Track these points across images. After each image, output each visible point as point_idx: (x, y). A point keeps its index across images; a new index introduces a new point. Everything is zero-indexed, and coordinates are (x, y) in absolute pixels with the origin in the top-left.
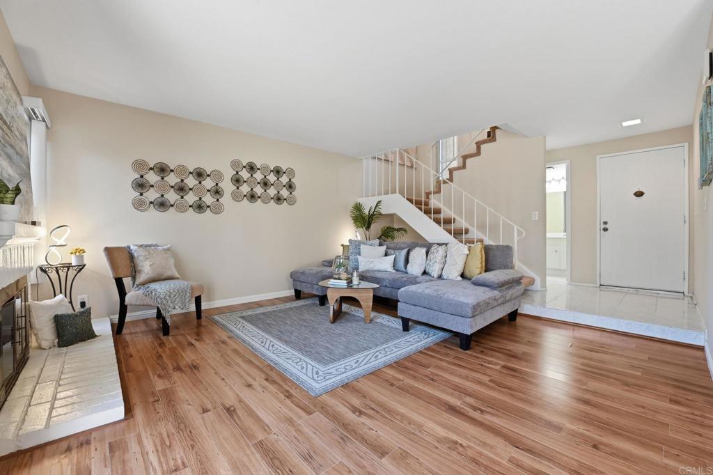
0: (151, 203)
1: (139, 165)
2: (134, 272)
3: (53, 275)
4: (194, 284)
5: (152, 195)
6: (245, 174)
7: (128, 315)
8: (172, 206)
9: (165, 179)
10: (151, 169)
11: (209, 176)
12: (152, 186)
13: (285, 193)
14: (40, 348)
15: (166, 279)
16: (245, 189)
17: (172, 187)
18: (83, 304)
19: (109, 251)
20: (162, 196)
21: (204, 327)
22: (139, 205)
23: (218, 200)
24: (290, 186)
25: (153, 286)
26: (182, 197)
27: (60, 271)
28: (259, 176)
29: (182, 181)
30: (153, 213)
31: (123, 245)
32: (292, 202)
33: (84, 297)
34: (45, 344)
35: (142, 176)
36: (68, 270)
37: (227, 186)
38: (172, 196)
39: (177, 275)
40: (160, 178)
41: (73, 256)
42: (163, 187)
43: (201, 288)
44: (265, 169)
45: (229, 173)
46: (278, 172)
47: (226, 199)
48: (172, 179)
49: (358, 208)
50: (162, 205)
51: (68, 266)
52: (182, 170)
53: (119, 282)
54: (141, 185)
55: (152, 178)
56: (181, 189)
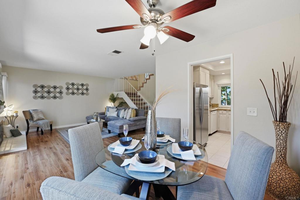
0: (39, 97)
1: (35, 86)
2: (32, 118)
3: (9, 119)
4: (50, 121)
5: (39, 94)
6: (70, 87)
7: (29, 130)
8: (46, 97)
9: (43, 89)
10: (39, 87)
11: (58, 88)
12: (39, 92)
13: (85, 92)
14: (6, 138)
15: (42, 119)
16: (70, 91)
17: (46, 92)
18: (17, 127)
19: (24, 112)
20: (42, 95)
21: (54, 133)
22: (35, 98)
23: (61, 95)
24: (87, 89)
25: (38, 122)
26: (49, 95)
27: (11, 118)
28: (75, 87)
29: (49, 90)
30: (40, 100)
31: (28, 110)
32: (87, 94)
33: (18, 125)
34: (8, 136)
35: (36, 89)
36: (13, 117)
37: (64, 91)
38: (46, 95)
39: (44, 118)
40: (42, 89)
41: (15, 113)
42: (43, 92)
43: (52, 122)
44: (78, 85)
45: (65, 86)
46: (82, 85)
47: (64, 95)
48: (46, 89)
49: (113, 95)
50: (42, 97)
51: (13, 116)
52: (49, 87)
53: (27, 121)
54: (36, 92)
55: (39, 89)
56: (49, 92)
